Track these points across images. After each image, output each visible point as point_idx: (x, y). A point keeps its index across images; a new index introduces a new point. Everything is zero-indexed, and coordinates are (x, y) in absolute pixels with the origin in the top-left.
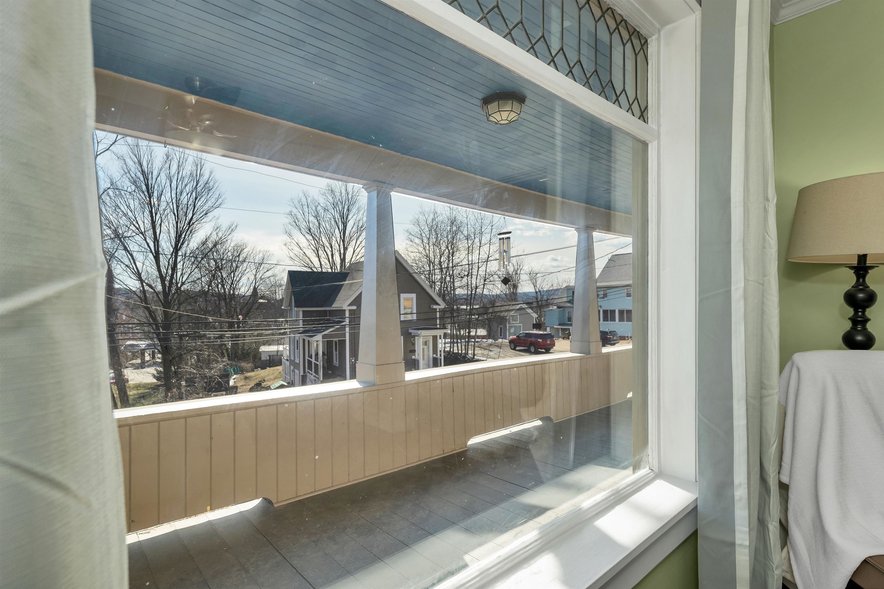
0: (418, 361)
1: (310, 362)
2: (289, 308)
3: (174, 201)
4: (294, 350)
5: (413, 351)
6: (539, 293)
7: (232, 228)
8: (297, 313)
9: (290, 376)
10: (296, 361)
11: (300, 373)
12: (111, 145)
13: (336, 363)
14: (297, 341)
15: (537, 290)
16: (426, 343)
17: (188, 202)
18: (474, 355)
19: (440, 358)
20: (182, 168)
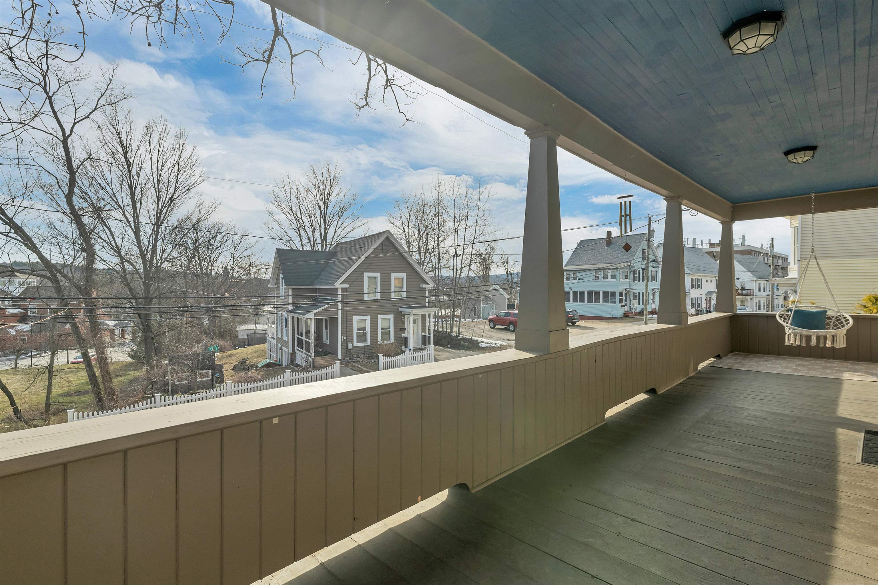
0: (408, 339)
1: (300, 341)
2: (276, 286)
3: (155, 175)
4: (282, 328)
5: (403, 329)
6: (509, 275)
7: (216, 204)
8: (286, 291)
9: (277, 354)
10: (284, 339)
11: (288, 351)
12: (91, 113)
13: (326, 341)
14: (286, 319)
15: (509, 272)
16: (414, 322)
17: (169, 177)
18: (459, 333)
19: (429, 335)
20: (163, 142)
